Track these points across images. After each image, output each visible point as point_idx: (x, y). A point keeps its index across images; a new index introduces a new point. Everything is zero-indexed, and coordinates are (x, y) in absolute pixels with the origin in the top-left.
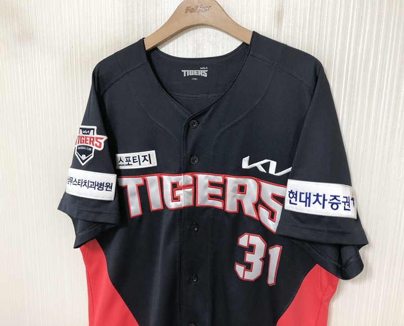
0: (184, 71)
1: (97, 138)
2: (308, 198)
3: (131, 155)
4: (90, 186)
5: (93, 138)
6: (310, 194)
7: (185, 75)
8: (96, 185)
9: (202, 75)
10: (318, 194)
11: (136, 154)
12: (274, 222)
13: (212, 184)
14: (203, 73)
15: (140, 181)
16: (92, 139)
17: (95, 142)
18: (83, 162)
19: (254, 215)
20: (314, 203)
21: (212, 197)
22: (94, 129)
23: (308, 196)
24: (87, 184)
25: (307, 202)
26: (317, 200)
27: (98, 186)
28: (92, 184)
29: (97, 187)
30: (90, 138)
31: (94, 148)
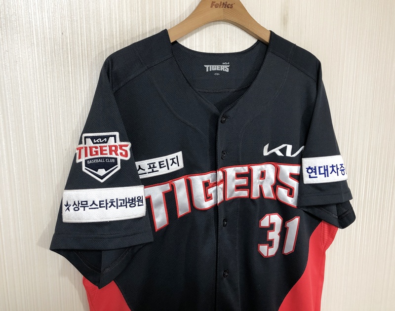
0: (207, 66)
1: (121, 147)
2: (326, 170)
3: (156, 160)
4: (119, 204)
5: (116, 147)
6: (327, 166)
7: (207, 71)
8: (126, 203)
9: (224, 70)
10: (333, 165)
11: (163, 158)
12: (293, 197)
13: (239, 176)
14: (225, 68)
15: (167, 187)
16: (113, 148)
17: (119, 151)
18: (101, 178)
19: (272, 196)
20: (331, 173)
21: (238, 188)
22: (115, 136)
23: (326, 169)
24: (115, 204)
25: (326, 173)
26: (333, 170)
27: (129, 202)
28: (122, 201)
29: (128, 204)
30: (110, 147)
31: (119, 158)
